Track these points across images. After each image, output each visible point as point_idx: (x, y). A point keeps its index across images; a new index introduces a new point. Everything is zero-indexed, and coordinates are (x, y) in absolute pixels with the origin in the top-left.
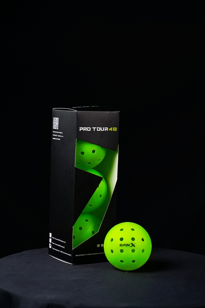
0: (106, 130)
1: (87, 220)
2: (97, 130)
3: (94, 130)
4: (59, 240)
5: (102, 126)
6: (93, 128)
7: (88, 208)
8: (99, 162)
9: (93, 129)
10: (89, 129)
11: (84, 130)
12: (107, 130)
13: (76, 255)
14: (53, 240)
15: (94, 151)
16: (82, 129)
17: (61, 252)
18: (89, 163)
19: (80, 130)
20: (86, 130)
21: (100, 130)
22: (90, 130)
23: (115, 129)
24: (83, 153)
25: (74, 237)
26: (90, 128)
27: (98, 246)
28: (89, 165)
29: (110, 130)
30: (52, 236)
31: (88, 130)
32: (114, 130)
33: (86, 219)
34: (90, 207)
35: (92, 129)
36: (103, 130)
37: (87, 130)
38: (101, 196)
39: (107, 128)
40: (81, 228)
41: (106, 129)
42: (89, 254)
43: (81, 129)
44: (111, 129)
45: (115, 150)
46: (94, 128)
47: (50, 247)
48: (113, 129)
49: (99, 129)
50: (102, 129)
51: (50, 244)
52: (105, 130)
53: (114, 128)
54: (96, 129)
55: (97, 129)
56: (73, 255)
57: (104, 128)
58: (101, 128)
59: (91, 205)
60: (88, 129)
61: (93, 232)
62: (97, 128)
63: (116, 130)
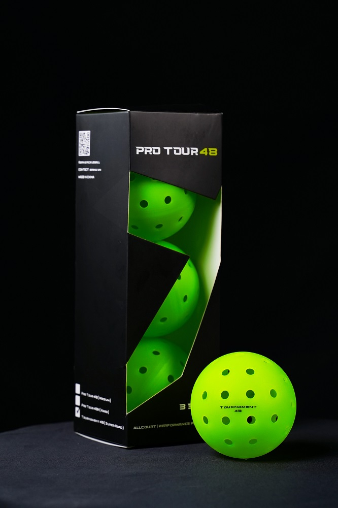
0: (194, 154)
1: (156, 353)
2: (175, 153)
3: (168, 153)
4: (96, 397)
5: (185, 145)
6: (165, 148)
7: (157, 325)
8: (180, 225)
9: (166, 150)
10: (157, 151)
11: (146, 153)
12: (197, 154)
13: (135, 428)
14: (84, 400)
15: (168, 200)
16: (142, 151)
17: (102, 422)
18: (159, 226)
19: (138, 153)
20: (151, 154)
21: (180, 154)
22: (159, 153)
23: (214, 152)
24: (144, 204)
25: (130, 389)
26: (159, 149)
27: (183, 407)
28: (158, 230)
29: (201, 152)
30: (82, 390)
31: (154, 153)
32: (210, 154)
33: (154, 350)
34: (162, 323)
35: (164, 151)
36: (188, 154)
37: (152, 152)
38: (185, 298)
39: (197, 149)
40: (143, 370)
41: (194, 151)
42: (162, 426)
43: (140, 149)
44: (204, 152)
45: (215, 198)
46: (168, 149)
47: (78, 415)
48: (208, 151)
49: (178, 151)
50: (186, 151)
51: (77, 409)
52: (192, 154)
53: (210, 149)
54: (172, 151)
55: (175, 151)
56: (129, 428)
57: (188, 149)
58: (183, 148)
59: (164, 320)
60: (154, 151)
61: (170, 378)
62: (173, 149)
63: (216, 154)
